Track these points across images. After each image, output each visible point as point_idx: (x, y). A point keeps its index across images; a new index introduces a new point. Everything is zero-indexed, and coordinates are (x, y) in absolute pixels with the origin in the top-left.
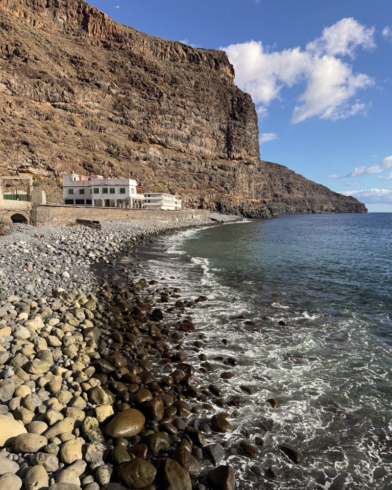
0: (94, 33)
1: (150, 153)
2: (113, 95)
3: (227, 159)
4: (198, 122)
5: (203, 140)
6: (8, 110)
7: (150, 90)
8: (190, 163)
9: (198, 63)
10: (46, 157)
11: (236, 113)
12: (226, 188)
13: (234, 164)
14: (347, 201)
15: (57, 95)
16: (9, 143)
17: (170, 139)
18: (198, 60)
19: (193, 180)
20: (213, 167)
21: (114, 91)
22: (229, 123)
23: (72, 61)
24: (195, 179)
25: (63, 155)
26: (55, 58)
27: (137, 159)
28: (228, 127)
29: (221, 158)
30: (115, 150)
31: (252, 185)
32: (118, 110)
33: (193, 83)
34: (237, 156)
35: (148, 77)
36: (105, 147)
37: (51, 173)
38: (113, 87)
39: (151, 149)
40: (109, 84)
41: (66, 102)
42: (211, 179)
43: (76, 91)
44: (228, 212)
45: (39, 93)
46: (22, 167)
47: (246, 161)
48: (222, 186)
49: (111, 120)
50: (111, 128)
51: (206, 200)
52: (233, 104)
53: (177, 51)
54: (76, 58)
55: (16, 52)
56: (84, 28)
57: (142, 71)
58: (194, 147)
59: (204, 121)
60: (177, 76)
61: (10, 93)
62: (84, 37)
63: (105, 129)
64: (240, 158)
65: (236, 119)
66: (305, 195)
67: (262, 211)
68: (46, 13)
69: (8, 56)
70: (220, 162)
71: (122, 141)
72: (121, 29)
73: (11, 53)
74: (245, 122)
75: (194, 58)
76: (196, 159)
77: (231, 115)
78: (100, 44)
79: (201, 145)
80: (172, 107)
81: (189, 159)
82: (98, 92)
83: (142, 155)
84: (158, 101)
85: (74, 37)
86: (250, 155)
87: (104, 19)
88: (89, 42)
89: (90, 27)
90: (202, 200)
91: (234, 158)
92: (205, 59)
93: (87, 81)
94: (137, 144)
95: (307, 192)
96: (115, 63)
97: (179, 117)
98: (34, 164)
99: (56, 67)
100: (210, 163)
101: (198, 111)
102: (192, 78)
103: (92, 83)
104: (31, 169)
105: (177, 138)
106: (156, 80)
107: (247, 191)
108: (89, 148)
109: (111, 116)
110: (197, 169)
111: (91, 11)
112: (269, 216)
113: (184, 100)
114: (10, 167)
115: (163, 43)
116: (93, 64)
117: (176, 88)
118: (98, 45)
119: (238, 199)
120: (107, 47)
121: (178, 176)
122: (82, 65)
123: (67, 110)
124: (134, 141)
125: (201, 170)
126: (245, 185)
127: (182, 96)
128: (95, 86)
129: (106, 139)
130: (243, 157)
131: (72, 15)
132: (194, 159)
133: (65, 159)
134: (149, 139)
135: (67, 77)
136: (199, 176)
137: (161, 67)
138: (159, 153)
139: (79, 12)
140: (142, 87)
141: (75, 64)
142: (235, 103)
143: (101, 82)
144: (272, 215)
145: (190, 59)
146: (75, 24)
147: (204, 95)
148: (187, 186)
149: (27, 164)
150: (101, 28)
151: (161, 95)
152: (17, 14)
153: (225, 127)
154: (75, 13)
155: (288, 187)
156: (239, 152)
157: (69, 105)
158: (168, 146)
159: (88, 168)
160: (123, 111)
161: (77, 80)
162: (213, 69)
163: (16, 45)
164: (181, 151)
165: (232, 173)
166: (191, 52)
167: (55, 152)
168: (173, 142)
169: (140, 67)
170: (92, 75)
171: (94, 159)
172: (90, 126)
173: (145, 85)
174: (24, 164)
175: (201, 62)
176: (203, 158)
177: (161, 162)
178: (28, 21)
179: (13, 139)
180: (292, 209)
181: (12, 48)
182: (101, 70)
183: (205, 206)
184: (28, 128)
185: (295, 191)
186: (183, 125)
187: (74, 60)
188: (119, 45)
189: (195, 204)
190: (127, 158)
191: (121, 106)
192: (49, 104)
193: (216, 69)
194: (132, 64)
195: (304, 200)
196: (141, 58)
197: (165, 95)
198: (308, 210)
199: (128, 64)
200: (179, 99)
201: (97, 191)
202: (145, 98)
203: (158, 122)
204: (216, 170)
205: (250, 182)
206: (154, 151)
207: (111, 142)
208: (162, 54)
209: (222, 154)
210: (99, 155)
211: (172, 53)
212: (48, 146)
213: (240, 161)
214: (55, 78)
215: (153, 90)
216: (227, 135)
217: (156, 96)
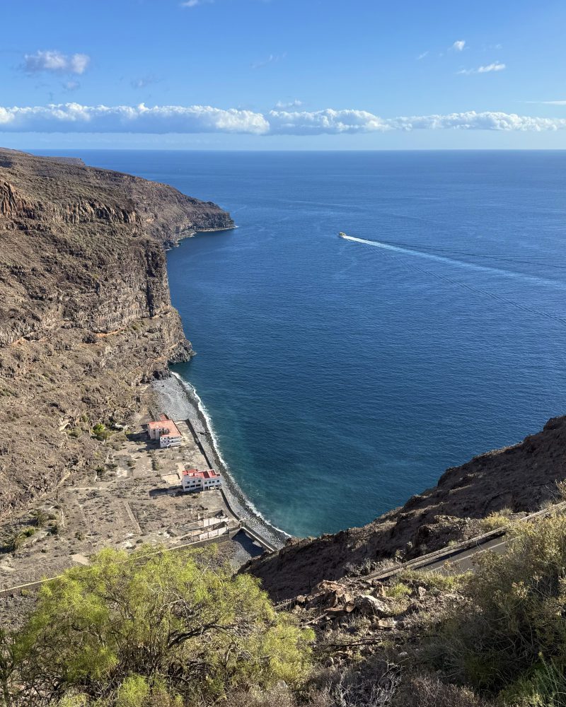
0: (5, 211)
2: (61, 302)
3: (151, 318)
5: (130, 308)
7: (88, 282)
9: (108, 219)
11: (153, 270)
13: (158, 324)
15: (30, 329)
16: (47, 411)
18: (107, 216)
20: (144, 335)
21: (61, 298)
22: (147, 282)
23: (12, 272)
28: (148, 286)
29: (144, 318)
31: (172, 333)
32: (68, 316)
34: (158, 312)
35: (79, 265)
40: (57, 293)
41: (35, 331)
42: (146, 350)
44: (165, 376)
49: (65, 328)
50: (72, 341)
52: (148, 260)
53: (86, 210)
54: (16, 268)
58: (125, 321)
64: (160, 312)
65: (153, 275)
70: (147, 326)
72: (30, 202)
75: (102, 212)
76: (131, 335)
77: (148, 272)
78: (15, 226)
79: (129, 314)
81: (127, 338)
83: (104, 360)
84: (96, 292)
86: (167, 304)
88: (5, 228)
91: (155, 315)
92: (114, 213)
93: (41, 298)
96: (48, 259)
100: (141, 332)
106: (86, 266)
113: (114, 281)
115: (69, 201)
116: (32, 269)
118: (13, 227)
120: (23, 228)
123: (38, 340)
124: (88, 343)
127: (112, 277)
128: (49, 302)
130: (162, 310)
132: (129, 336)
140: (78, 281)
141: (16, 275)
142: (150, 258)
143: (52, 296)
145: (98, 216)
150: (10, 205)
151: (97, 285)
153: (144, 286)
156: (159, 307)
157: (38, 334)
159: (86, 401)
160: (72, 315)
161: (32, 300)
162: (124, 224)
164: (117, 330)
165: (159, 334)
166: (97, 206)
169: (68, 253)
170: (43, 289)
171: (87, 390)
172: (58, 347)
173: (80, 278)
175: (111, 219)
176: (134, 329)
182: (42, 275)
183: (146, 379)
187: (15, 270)
188: (35, 224)
191: (70, 312)
192: (25, 340)
193: (126, 222)
197: (100, 284)
202: (85, 292)
203: (100, 313)
204: (146, 337)
205: (169, 331)
208: (71, 217)
209: (145, 314)
211: (81, 213)
215: (89, 283)
216: (148, 294)
217: (93, 288)
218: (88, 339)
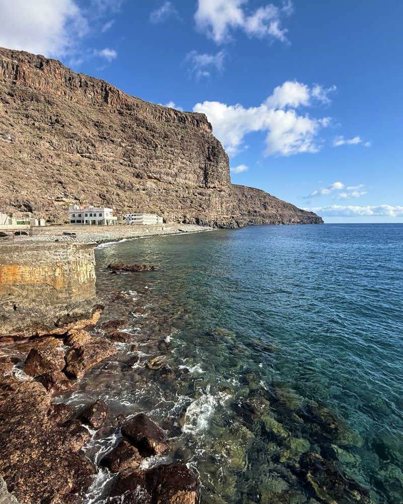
0: (113, 104)
1: (148, 185)
3: (205, 188)
4: (183, 163)
5: (187, 175)
6: (50, 160)
7: (149, 143)
8: (177, 191)
9: (185, 123)
10: (73, 191)
11: (211, 156)
12: (203, 208)
13: (209, 191)
14: (309, 215)
15: (84, 149)
16: (49, 183)
17: (162, 175)
18: (185, 121)
19: (179, 203)
20: (194, 193)
21: (123, 145)
22: (206, 164)
23: (96, 125)
24: (181, 202)
25: (86, 189)
26: (84, 123)
27: (138, 190)
28: (205, 166)
29: (200, 187)
30: (122, 185)
31: (224, 205)
32: (127, 157)
33: (180, 137)
34: (212, 186)
35: (148, 135)
36: (116, 183)
37: (78, 201)
38: (123, 142)
39: (148, 182)
40: (120, 140)
41: (90, 153)
42: (192, 202)
43: (97, 146)
44: (204, 224)
45: (72, 148)
46: (58, 198)
47: (219, 189)
48: (200, 206)
49: (121, 164)
50: (120, 170)
51: (188, 216)
52: (209, 151)
53: (170, 115)
54: (98, 122)
55: (57, 121)
56: (105, 101)
57: (144, 130)
58: (180, 180)
59: (188, 163)
60: (168, 133)
61: (53, 148)
62: (105, 108)
63: (116, 170)
64: (215, 187)
65: (211, 161)
66: (277, 211)
67: (231, 223)
68: (79, 91)
69: (52, 123)
70: (199, 190)
71: (128, 178)
72: (131, 101)
73: (53, 121)
74: (217, 162)
75: (182, 119)
76: (182, 189)
77: (207, 158)
78: (116, 112)
79: (186, 178)
80: (164, 154)
81: (177, 189)
82: (112, 146)
83: (141, 187)
84: (154, 150)
85: (98, 108)
86: (221, 185)
87: (119, 95)
88: (109, 111)
89: (109, 100)
90: (185, 217)
91: (209, 187)
92: (190, 120)
93: (105, 138)
94: (139, 180)
95: (279, 209)
96: (125, 126)
97: (169, 161)
98: (66, 196)
99: (84, 130)
100: (192, 191)
101: (183, 156)
102: (179, 134)
103: (108, 140)
104: (64, 199)
105: (168, 174)
106: (153, 136)
107: (220, 210)
108: (104, 184)
109: (122, 161)
110: (182, 195)
111: (110, 89)
112: (236, 227)
113: (173, 149)
114: (50, 198)
115: (161, 109)
116: (110, 126)
117: (167, 141)
118: (115, 112)
119: (213, 216)
120: (121, 113)
121: (168, 200)
122: (102, 127)
123: (91, 159)
124: (137, 177)
125: (185, 196)
126: (219, 206)
127: (171, 146)
128: (111, 142)
129: (117, 178)
130: (216, 187)
131: (97, 92)
132: (180, 189)
133: (88, 192)
134: (147, 175)
135: (91, 136)
136: (184, 200)
137: (157, 126)
138: (154, 185)
139: (102, 90)
140: (143, 141)
141: (97, 127)
142: (210, 150)
143: (115, 139)
144: (238, 226)
145: (179, 120)
146: (100, 99)
147: (188, 145)
148: (174, 207)
149: (61, 196)
150: (117, 101)
151: (156, 146)
152: (59, 93)
153: (203, 166)
154: (99, 91)
155: (264, 206)
156: (213, 183)
157: (92, 155)
158: (161, 180)
159: (102, 197)
160: (129, 157)
161: (98, 138)
162: (196, 127)
163: (57, 116)
164: (170, 183)
165: (207, 198)
166: (180, 115)
167: (80, 187)
168: (165, 177)
169: (143, 127)
170: (108, 134)
171: (107, 191)
172: (106, 169)
173: (145, 140)
174: (59, 196)
175: (187, 122)
176: (187, 188)
177: (155, 191)
178: (67, 97)
179: (52, 180)
180: (267, 221)
181: (54, 118)
182: (115, 130)
183: (188, 221)
184: (63, 173)
185: (270, 208)
186: (172, 166)
187: (97, 124)
188: (129, 112)
189: (180, 219)
190: (131, 189)
191: (128, 155)
192: (79, 155)
193: (197, 126)
194: (137, 126)
195: (276, 215)
196: (144, 121)
197: (159, 146)
198: (279, 222)
199: (135, 126)
200: (169, 149)
201: (86, 215)
202: (146, 148)
203: (154, 165)
204: (196, 196)
205: (222, 203)
206: (150, 184)
207: (120, 179)
208: (159, 117)
209: (201, 185)
210: (110, 189)
211: (166, 116)
212: (76, 184)
213: (214, 189)
214: (83, 137)
215: (151, 143)
216: (205, 171)
217: (153, 147)
218: (137, 174)
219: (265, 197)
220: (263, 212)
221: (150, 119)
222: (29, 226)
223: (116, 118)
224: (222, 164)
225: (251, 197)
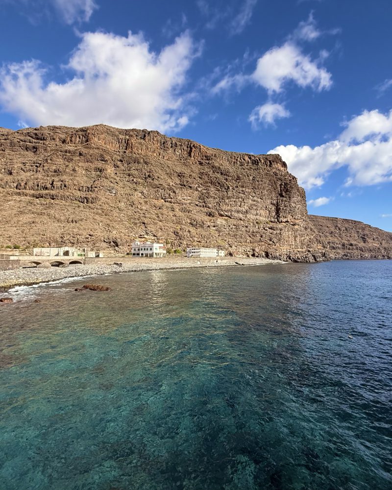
0: (195, 157)
1: (218, 222)
2: (199, 191)
3: (277, 223)
4: (254, 201)
5: (258, 212)
6: (139, 207)
7: (222, 186)
8: (247, 227)
9: (258, 165)
10: (153, 230)
11: (283, 193)
12: (273, 242)
13: (280, 226)
15: (167, 195)
16: (136, 224)
17: (233, 213)
18: (258, 163)
19: (248, 238)
20: (264, 228)
21: (199, 189)
22: (278, 200)
23: (179, 176)
24: (250, 237)
25: (163, 228)
26: (170, 175)
27: (209, 226)
28: (277, 203)
29: (272, 222)
30: (195, 223)
31: (298, 239)
32: (202, 199)
33: (251, 178)
34: (285, 220)
35: (222, 179)
36: (189, 221)
37: (156, 238)
38: (199, 187)
39: (219, 220)
40: (197, 185)
41: (171, 198)
42: (262, 237)
43: (177, 192)
44: (274, 258)
45: (158, 196)
46: (141, 235)
47: (292, 223)
48: (270, 240)
49: (197, 205)
50: (195, 210)
51: (257, 250)
52: (281, 187)
53: (244, 160)
54: (181, 173)
55: (149, 176)
56: (189, 156)
57: (219, 175)
58: (251, 216)
59: (259, 200)
60: (240, 175)
61: (143, 197)
62: (188, 161)
63: (191, 211)
64: (287, 222)
65: (283, 196)
66: (381, 244)
67: (306, 257)
68: (171, 151)
69: (145, 178)
70: (271, 225)
71: (201, 217)
72: (210, 152)
73: (147, 176)
74: (290, 198)
75: (255, 161)
76: (252, 224)
77: (280, 195)
78: (198, 163)
79: (257, 214)
80: (235, 194)
81: (246, 224)
82: (190, 191)
83: (212, 224)
84: (226, 192)
85: (183, 161)
86: (295, 219)
87: (200, 149)
88: (191, 163)
89: (192, 154)
90: (254, 250)
91: (281, 222)
92: (263, 161)
93: (185, 186)
94: (210, 218)
95: (383, 242)
96: (202, 173)
97: (240, 199)
98: (147, 234)
99: (169, 181)
100: (262, 226)
101: (254, 194)
102: (251, 175)
103: (187, 187)
104: (145, 236)
105: (238, 212)
106: (226, 179)
107: (293, 243)
108: (179, 223)
109: (197, 203)
110: (251, 230)
111: (194, 146)
112: (311, 261)
113: (244, 189)
114: (134, 236)
115: (236, 156)
116: (190, 175)
117: (239, 182)
118: (196, 163)
119: (284, 249)
120: (201, 164)
121: (237, 235)
122: (184, 176)
123: (171, 203)
124: (209, 216)
125: (255, 231)
126: (292, 239)
127: (243, 187)
128: (189, 188)
129: (190, 217)
130: (289, 220)
131: (184, 150)
132: (250, 224)
133: (164, 230)
134: (219, 214)
135: (174, 185)
136: (253, 234)
137: (231, 170)
138: (224, 222)
139: (187, 147)
140: (217, 185)
142: (282, 186)
143: (192, 185)
144: (315, 260)
145: (253, 163)
146: (185, 154)
147: (259, 185)
148: (242, 241)
149: (144, 234)
150: (198, 154)
151: (228, 188)
152: (155, 155)
153: (275, 202)
154: (185, 148)
155: (363, 238)
156: (286, 217)
157: (173, 200)
158: (232, 217)
160: (204, 199)
161: (179, 186)
162: (268, 168)
163: (150, 172)
164: (241, 220)
165: (278, 232)
166: (253, 158)
167: (158, 227)
168: (236, 215)
169: (218, 173)
170: (188, 182)
171: (180, 229)
172: (184, 210)
173: (219, 183)
174: (142, 234)
175: (260, 164)
176: (257, 223)
177: (225, 227)
178: (161, 157)
179: (138, 222)
180: (366, 255)
181: (147, 174)
182: (194, 178)
183: (256, 254)
184: (147, 216)
185: (369, 240)
186: (243, 204)
187: (180, 174)
188: (207, 161)
189: (248, 253)
190: (202, 227)
192: (163, 200)
193: (270, 166)
194: (213, 172)
195: (379, 248)
196: (219, 168)
197: (231, 188)
198: (383, 256)
199: (211, 173)
200: (241, 189)
202: (219, 190)
203: (226, 204)
204: (266, 230)
205: (295, 237)
206: (220, 221)
207: (193, 218)
208: (234, 162)
209: (273, 220)
210: (183, 227)
212: (156, 224)
213: (287, 223)
214: (167, 186)
215: (224, 186)
216: (277, 207)
217: (225, 189)
218: (210, 213)
219: (363, 229)
220: (361, 244)
221: (226, 165)
222: (84, 257)
223: (196, 168)
224: (296, 198)
225: (346, 229)
